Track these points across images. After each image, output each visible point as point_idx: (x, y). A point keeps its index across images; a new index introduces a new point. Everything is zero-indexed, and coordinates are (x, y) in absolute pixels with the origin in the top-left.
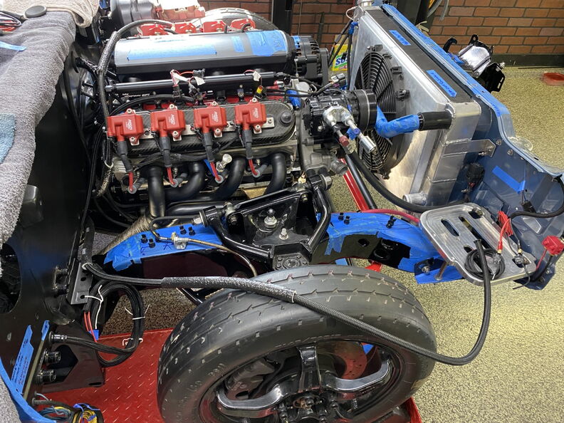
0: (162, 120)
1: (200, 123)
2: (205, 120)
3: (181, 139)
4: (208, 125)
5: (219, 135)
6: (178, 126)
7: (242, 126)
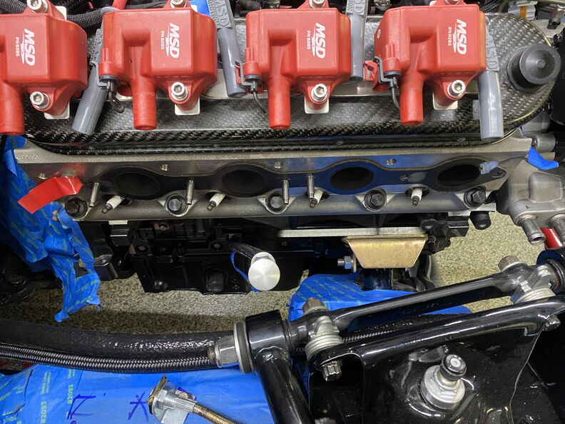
0: (137, 41)
1: (264, 61)
2: (281, 51)
3: (197, 110)
4: (287, 69)
5: (318, 106)
6: (187, 64)
7: (401, 78)
